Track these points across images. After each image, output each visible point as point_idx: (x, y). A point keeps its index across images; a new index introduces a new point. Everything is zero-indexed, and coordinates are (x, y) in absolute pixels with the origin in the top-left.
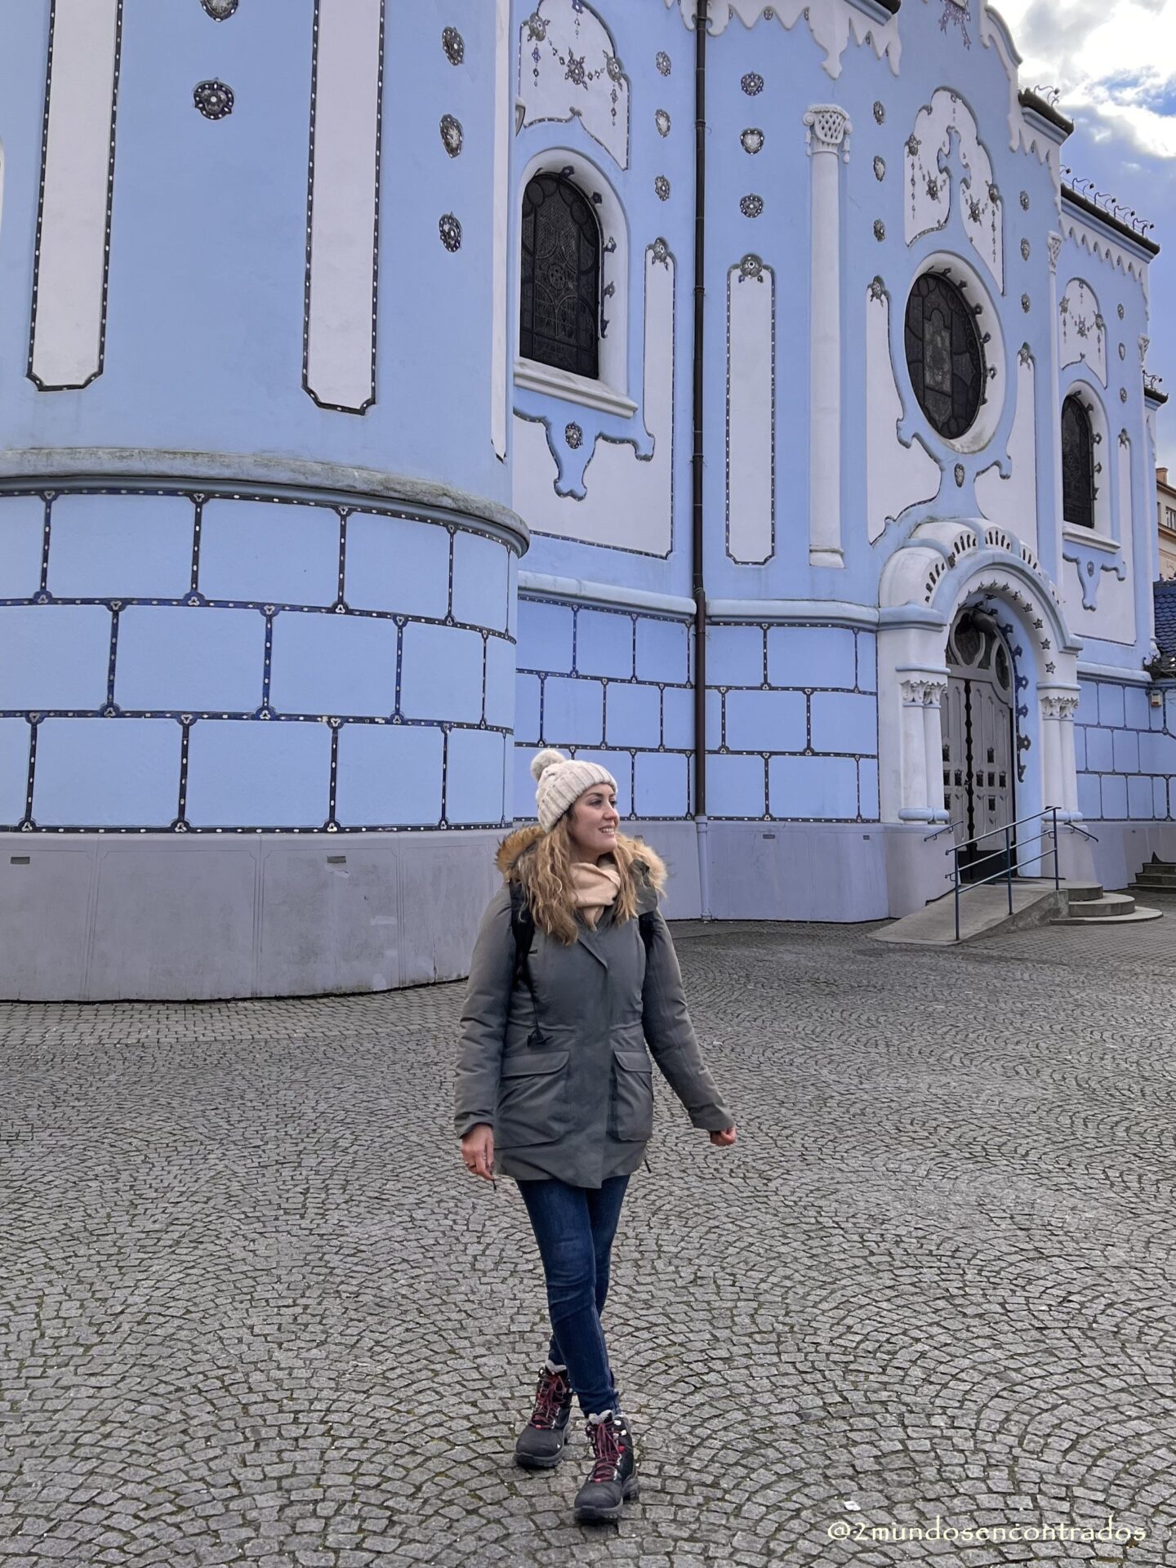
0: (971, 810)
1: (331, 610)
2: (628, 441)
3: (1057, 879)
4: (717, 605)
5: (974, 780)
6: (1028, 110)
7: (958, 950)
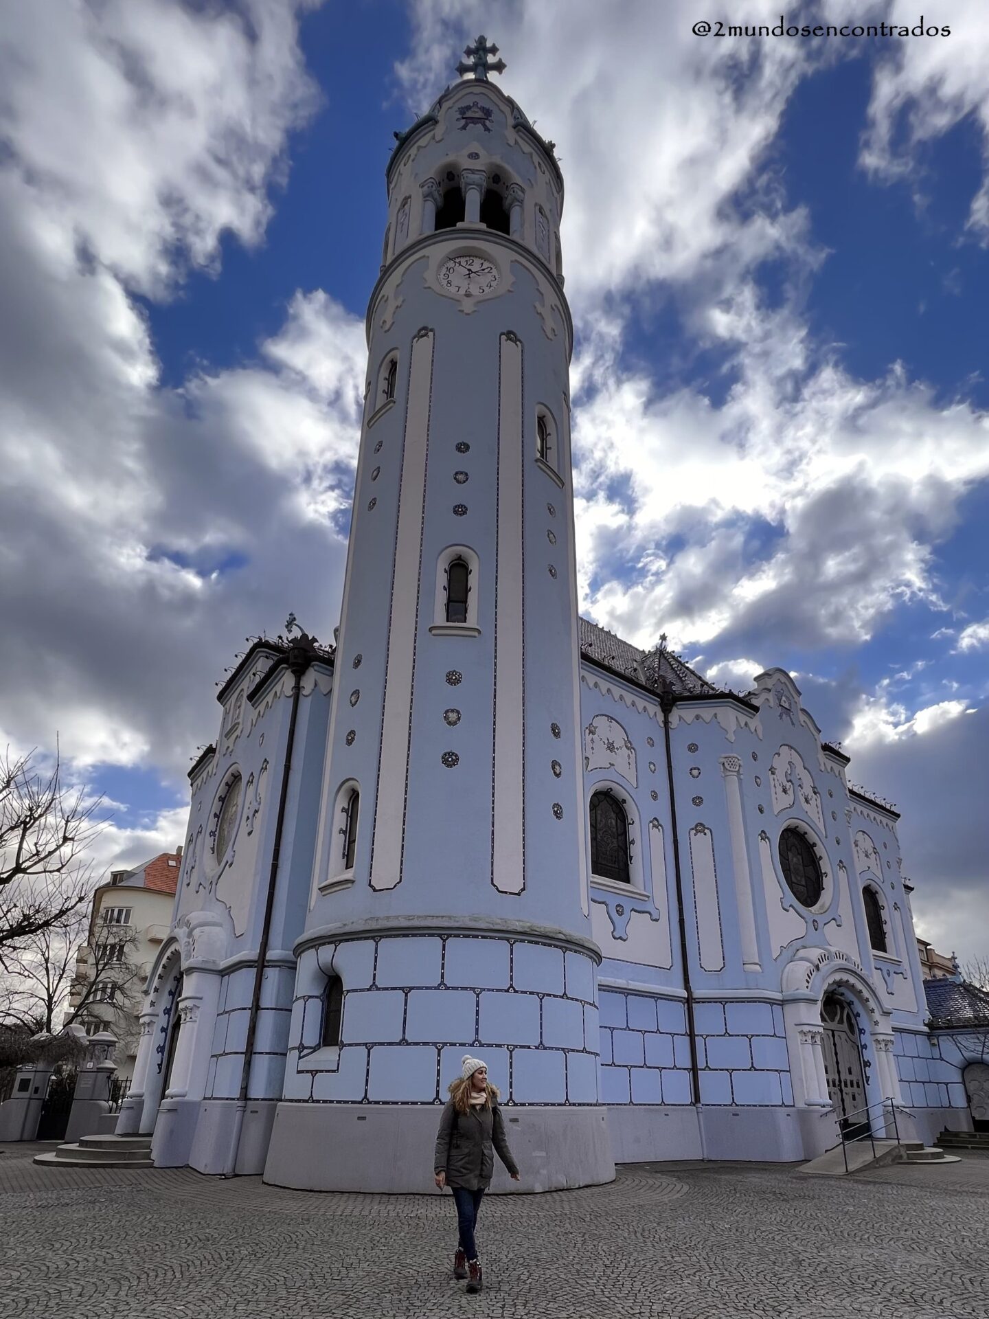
0: (843, 1100)
1: (507, 991)
2: (647, 912)
3: (898, 1139)
4: (697, 993)
5: (843, 1083)
6: (827, 752)
7: (849, 1177)
